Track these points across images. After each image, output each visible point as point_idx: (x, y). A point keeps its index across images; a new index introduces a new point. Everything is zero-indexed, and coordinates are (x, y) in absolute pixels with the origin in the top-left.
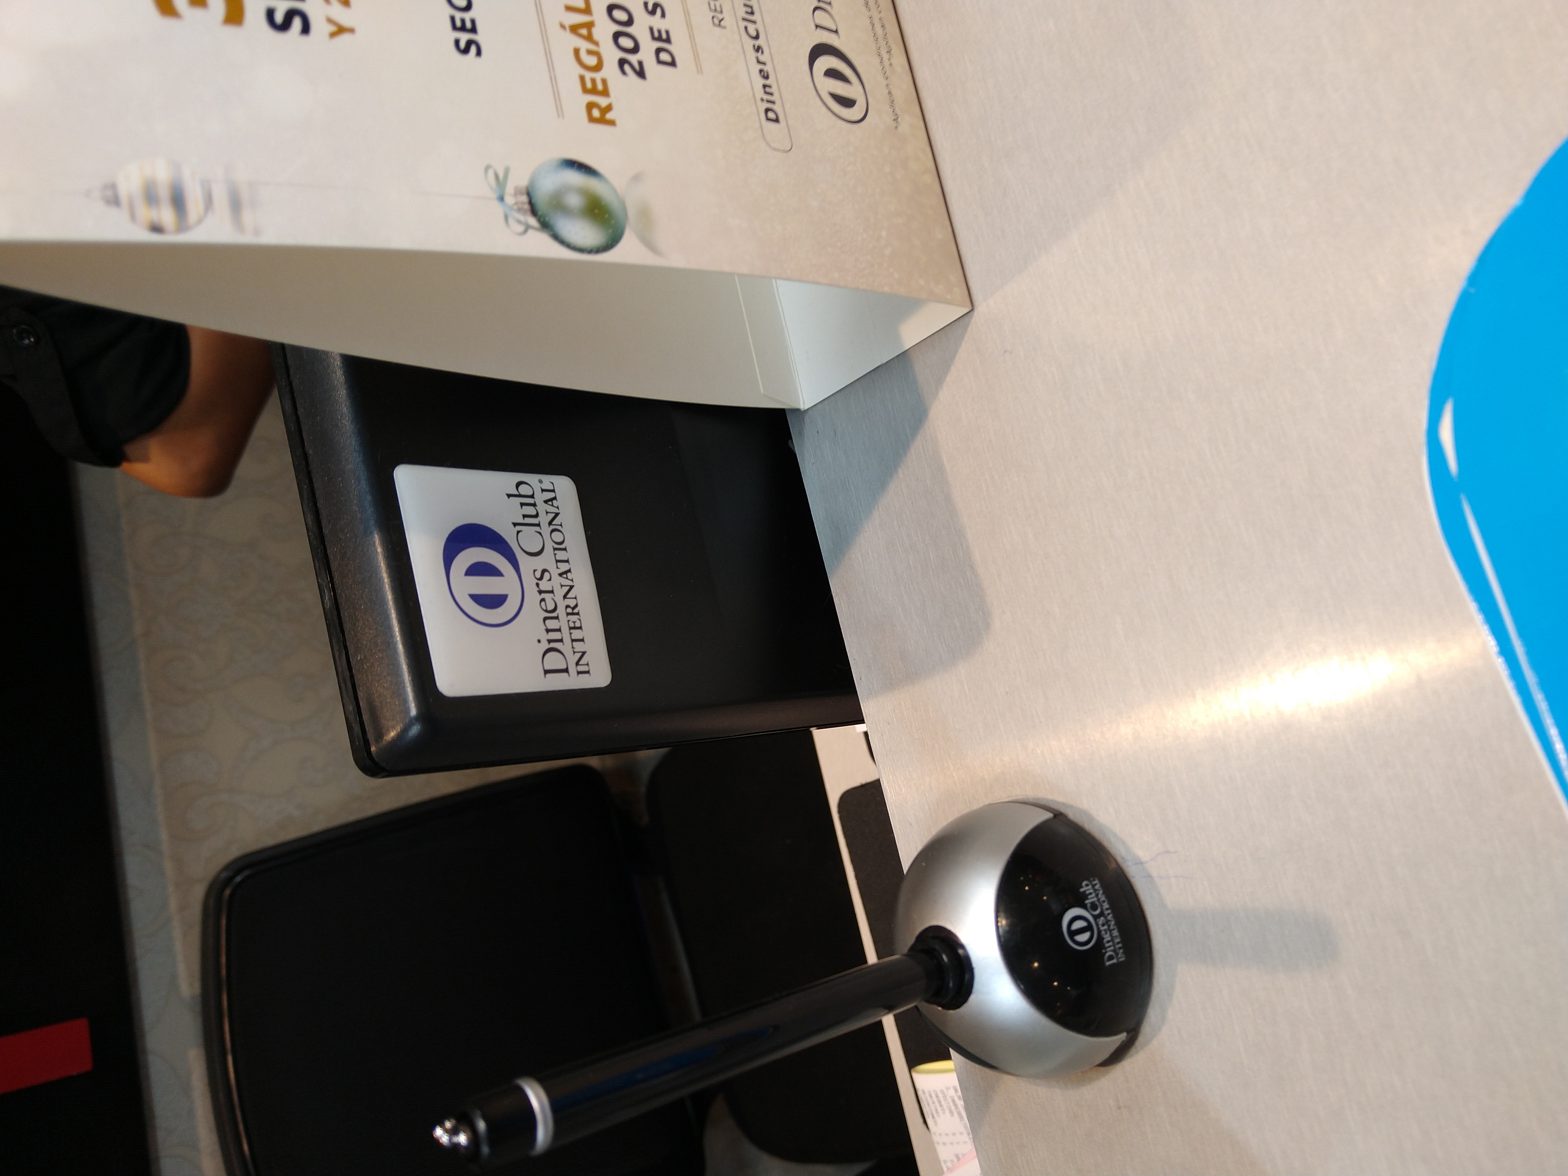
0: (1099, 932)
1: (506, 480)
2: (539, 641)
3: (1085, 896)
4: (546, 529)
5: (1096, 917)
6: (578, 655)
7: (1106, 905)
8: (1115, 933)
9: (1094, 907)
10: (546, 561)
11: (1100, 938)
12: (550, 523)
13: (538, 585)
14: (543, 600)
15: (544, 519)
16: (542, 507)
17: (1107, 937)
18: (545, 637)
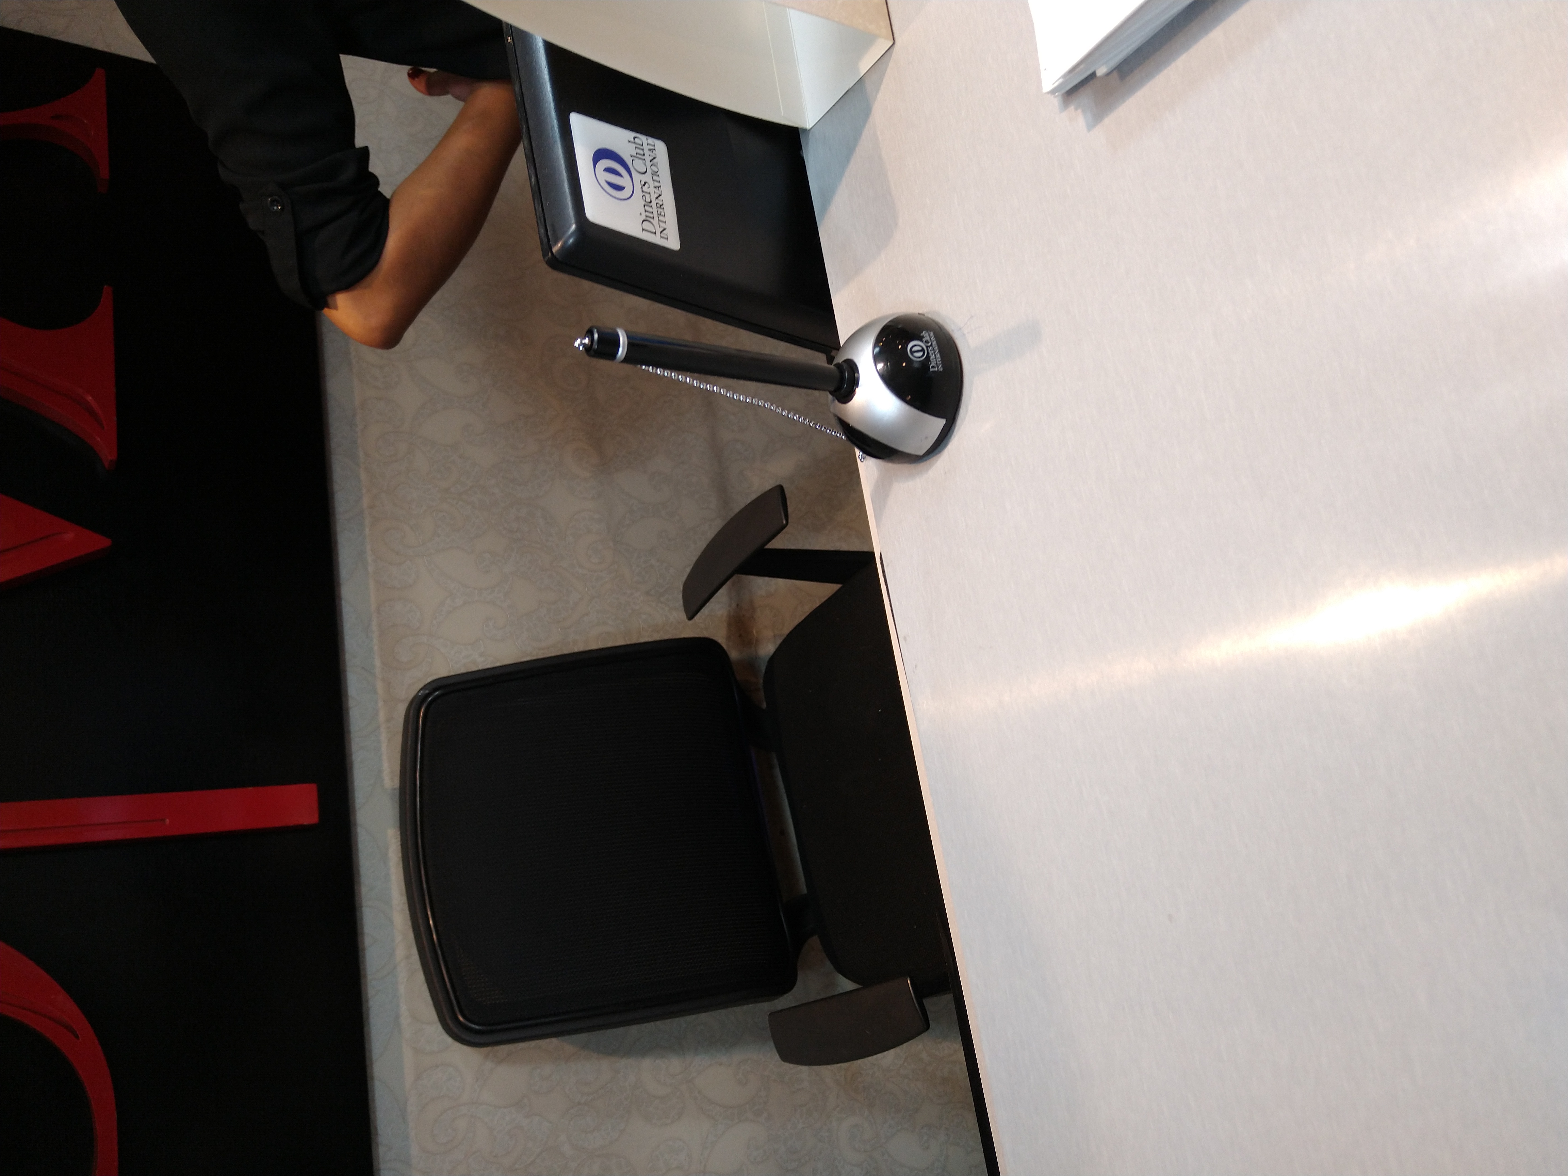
0: (928, 353)
1: (629, 135)
2: (641, 214)
3: (923, 337)
4: (648, 164)
5: (927, 347)
6: (662, 229)
7: (934, 343)
8: (938, 356)
9: (927, 342)
10: (648, 178)
11: (928, 356)
12: (651, 161)
13: (642, 188)
14: (645, 196)
15: (648, 159)
16: (647, 152)
17: (932, 357)
18: (644, 214)
